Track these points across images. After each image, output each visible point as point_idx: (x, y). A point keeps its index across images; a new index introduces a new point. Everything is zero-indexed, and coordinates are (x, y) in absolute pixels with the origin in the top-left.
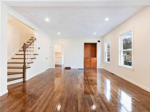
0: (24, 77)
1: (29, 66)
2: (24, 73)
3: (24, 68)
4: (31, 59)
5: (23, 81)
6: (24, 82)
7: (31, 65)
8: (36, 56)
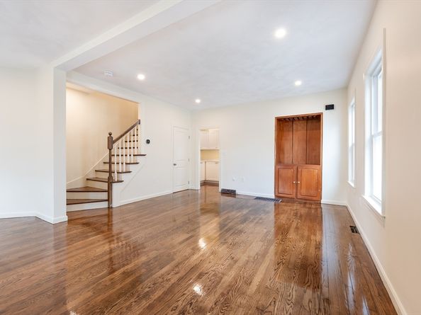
0: (109, 200)
1: (120, 180)
2: (109, 191)
3: (110, 182)
4: (126, 164)
5: (107, 206)
6: (110, 208)
7: (123, 177)
8: (139, 159)
